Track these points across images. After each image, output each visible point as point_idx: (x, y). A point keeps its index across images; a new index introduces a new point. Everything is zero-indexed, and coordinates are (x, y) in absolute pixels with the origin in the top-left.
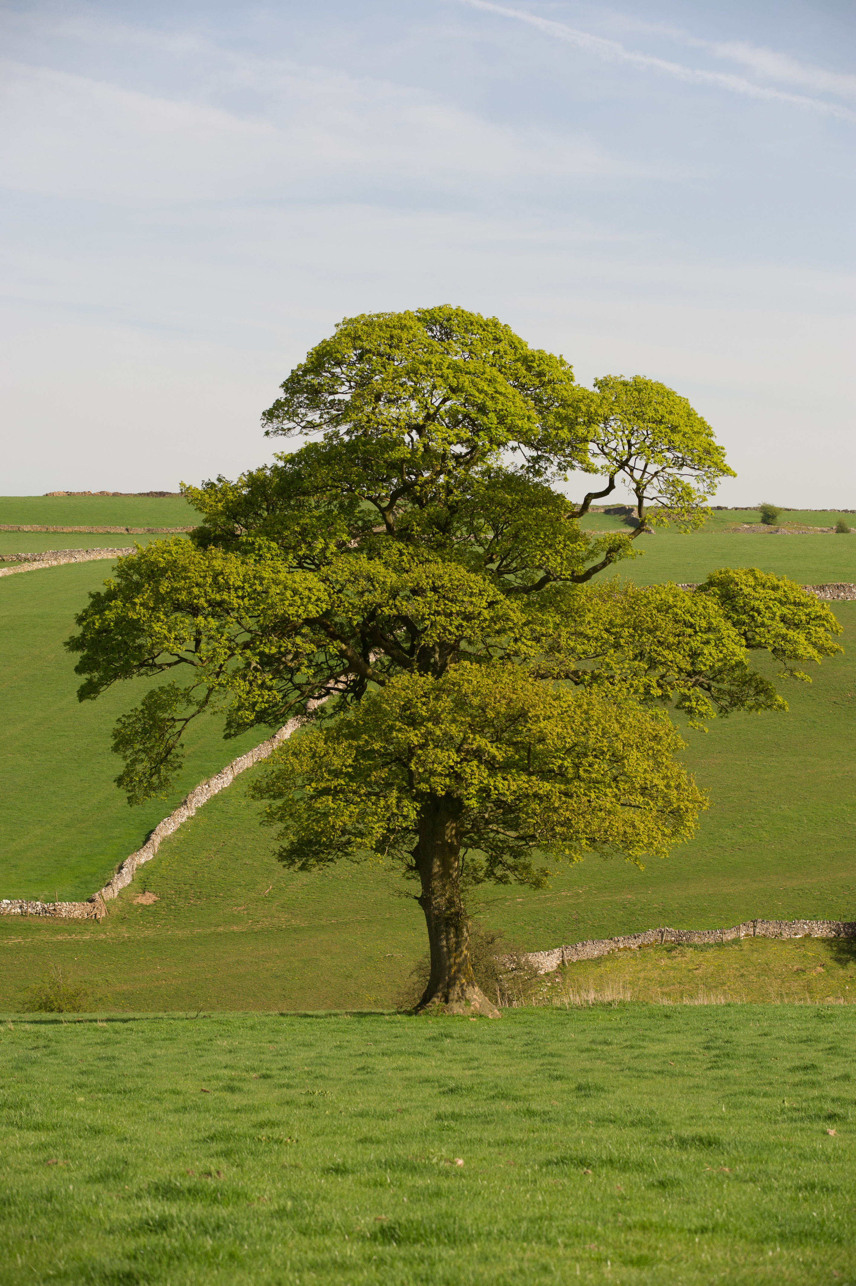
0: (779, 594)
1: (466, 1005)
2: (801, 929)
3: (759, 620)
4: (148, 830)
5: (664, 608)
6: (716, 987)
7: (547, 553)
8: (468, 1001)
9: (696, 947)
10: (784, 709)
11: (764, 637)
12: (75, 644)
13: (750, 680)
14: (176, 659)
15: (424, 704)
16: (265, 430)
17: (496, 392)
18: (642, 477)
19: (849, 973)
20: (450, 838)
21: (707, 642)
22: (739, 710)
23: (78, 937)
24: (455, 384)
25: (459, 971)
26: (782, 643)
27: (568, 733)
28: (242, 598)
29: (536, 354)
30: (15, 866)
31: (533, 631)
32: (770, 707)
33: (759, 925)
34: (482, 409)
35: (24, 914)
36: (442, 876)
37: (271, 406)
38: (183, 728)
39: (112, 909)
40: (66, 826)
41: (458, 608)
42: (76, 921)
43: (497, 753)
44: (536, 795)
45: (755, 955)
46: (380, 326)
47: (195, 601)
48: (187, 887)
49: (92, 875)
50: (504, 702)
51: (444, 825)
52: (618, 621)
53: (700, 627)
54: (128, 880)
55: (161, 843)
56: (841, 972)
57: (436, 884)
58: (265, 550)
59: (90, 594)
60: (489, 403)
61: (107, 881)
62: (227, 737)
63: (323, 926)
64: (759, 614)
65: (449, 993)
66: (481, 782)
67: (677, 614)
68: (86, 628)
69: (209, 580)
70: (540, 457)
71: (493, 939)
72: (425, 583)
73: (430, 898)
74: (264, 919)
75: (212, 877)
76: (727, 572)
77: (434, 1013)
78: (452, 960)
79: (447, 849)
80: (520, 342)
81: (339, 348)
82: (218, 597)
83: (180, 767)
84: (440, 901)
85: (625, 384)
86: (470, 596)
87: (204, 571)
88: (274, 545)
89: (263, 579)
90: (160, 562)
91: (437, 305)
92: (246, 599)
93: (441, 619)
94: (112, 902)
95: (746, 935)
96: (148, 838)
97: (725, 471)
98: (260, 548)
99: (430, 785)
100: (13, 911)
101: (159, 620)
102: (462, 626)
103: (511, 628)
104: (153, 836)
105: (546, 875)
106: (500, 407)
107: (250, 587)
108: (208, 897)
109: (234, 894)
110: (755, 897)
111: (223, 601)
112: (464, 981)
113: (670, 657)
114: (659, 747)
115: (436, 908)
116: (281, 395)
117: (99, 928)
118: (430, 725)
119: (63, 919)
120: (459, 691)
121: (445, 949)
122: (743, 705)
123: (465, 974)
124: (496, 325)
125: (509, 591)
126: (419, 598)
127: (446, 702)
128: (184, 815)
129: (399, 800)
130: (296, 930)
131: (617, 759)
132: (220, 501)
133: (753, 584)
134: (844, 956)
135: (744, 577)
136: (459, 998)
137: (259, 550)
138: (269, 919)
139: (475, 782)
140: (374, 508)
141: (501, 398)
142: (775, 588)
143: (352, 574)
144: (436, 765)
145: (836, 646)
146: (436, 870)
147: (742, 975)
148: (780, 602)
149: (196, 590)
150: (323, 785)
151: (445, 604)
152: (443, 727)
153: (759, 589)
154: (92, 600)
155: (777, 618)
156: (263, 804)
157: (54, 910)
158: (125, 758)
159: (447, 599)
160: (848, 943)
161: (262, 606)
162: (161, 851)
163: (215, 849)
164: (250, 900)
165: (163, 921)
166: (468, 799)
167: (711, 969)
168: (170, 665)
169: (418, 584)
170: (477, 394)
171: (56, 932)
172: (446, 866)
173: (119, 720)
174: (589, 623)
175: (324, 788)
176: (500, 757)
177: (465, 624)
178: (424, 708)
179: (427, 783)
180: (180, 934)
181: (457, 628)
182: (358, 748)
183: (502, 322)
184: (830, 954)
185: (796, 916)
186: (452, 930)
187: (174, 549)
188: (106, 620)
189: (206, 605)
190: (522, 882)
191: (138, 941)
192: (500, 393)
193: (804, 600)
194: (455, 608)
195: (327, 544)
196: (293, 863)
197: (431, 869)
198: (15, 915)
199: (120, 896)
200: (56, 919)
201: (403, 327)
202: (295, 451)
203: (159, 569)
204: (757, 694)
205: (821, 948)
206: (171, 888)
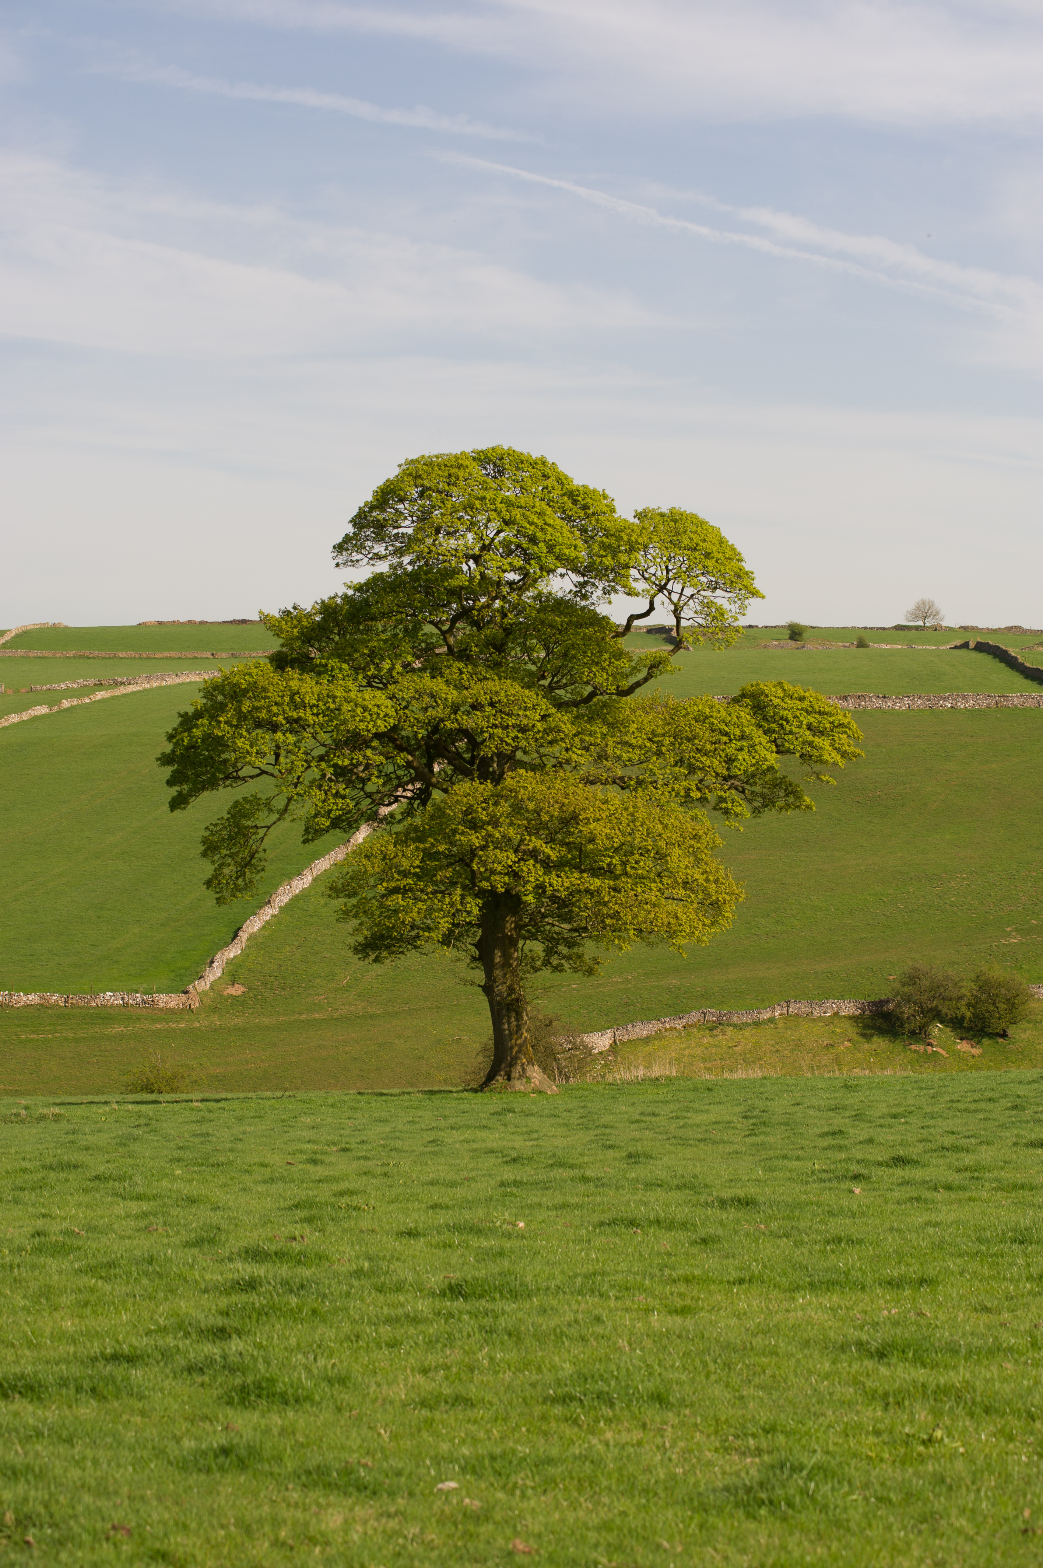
0: (805, 704)
1: (526, 1082)
2: (830, 1008)
3: (788, 728)
4: (236, 928)
5: (701, 719)
6: (753, 1062)
7: (594, 670)
8: (528, 1078)
9: (735, 1026)
10: (811, 809)
11: (792, 744)
12: (166, 760)
13: (780, 783)
14: (258, 771)
15: (484, 809)
16: (336, 562)
17: (545, 524)
18: (679, 599)
19: (873, 1047)
20: (510, 931)
21: (741, 749)
22: (770, 810)
23: (175, 1025)
24: (507, 518)
25: (519, 1051)
26: (809, 749)
27: (616, 834)
28: (317, 715)
29: (581, 489)
30: (116, 962)
31: (582, 741)
32: (798, 807)
33: (792, 1005)
34: (533, 540)
35: (125, 1005)
36: (503, 966)
37: (341, 540)
38: (265, 834)
39: (205, 1000)
40: (162, 925)
41: (513, 721)
42: (172, 1011)
43: (551, 853)
44: (587, 891)
45: (789, 1032)
46: (439, 465)
47: (274, 719)
48: (272, 979)
49: (186, 969)
50: (557, 806)
51: (504, 920)
52: (660, 731)
53: (734, 735)
54: (219, 973)
55: (248, 940)
56: (866, 1046)
57: (498, 973)
58: (337, 671)
59: (179, 713)
60: (539, 534)
61: (200, 974)
62: (305, 842)
63: (396, 1013)
64: (788, 722)
65: (511, 1071)
66: (538, 880)
67: (713, 724)
68: (176, 744)
69: (287, 699)
70: (586, 583)
71: (551, 1022)
72: (483, 699)
73: (492, 986)
74: (343, 1007)
75: (294, 969)
76: (758, 685)
77: (498, 1090)
78: (513, 1042)
79: (507, 941)
80: (566, 479)
81: (402, 486)
82: (295, 715)
83: (263, 870)
84: (501, 989)
85: (662, 515)
86: (525, 710)
87: (282, 691)
88: (345, 666)
89: (336, 697)
90: (241, 683)
91: (490, 446)
92: (320, 716)
93: (499, 731)
94: (204, 993)
95: (781, 1014)
96: (236, 935)
97: (754, 593)
98: (332, 670)
99: (491, 883)
100: (116, 1002)
101: (241, 736)
102: (517, 737)
103: (562, 739)
104: (240, 933)
105: (598, 963)
106: (549, 537)
107: (324, 705)
108: (292, 987)
109: (315, 985)
110: (788, 980)
111: (300, 718)
112: (524, 1060)
113: (708, 763)
114: (699, 845)
115: (498, 995)
116: (350, 529)
117: (193, 1017)
118: (490, 828)
119: (161, 1010)
120: (516, 797)
121: (507, 1032)
122: (774, 806)
123: (525, 1054)
124: (544, 463)
125: (560, 705)
126: (478, 713)
127: (505, 807)
128: (268, 913)
129: (463, 897)
130: (371, 1017)
131: (661, 857)
132: (295, 627)
133: (782, 695)
134: (869, 1032)
135: (774, 689)
136: (520, 1076)
138: (347, 1007)
139: (532, 879)
140: (436, 631)
141: (550, 529)
142: (802, 699)
143: (416, 691)
144: (495, 865)
145: (858, 751)
146: (497, 960)
147: (777, 1051)
148: (807, 711)
149: (275, 709)
150: (393, 884)
151: (502, 718)
152: (502, 830)
153: (787, 700)
154: (180, 718)
155: (804, 726)
156: (339, 903)
157: (153, 1001)
158: (213, 862)
159: (504, 713)
160: (872, 1020)
161: (335, 722)
162: (248, 947)
163: (297, 944)
164: (330, 989)
165: (251, 1010)
166: (525, 895)
167: (749, 1046)
168: (252, 777)
169: (477, 700)
170: (528, 526)
171: (154, 1021)
172: (507, 957)
173: (207, 828)
174: (633, 733)
175: (395, 888)
176: (554, 856)
177: (520, 735)
178: (484, 812)
179: (488, 881)
180: (266, 1021)
181: (513, 739)
182: (425, 849)
183: (550, 460)
184: (857, 1030)
185: (826, 996)
186: (513, 1014)
187: (254, 671)
188: (194, 737)
189: (284, 722)
190: (575, 970)
191: (229, 1028)
192: (549, 525)
193: (827, 709)
194: (511, 721)
195: (393, 665)
196: (368, 955)
197: (493, 959)
198: (117, 1006)
199: (211, 988)
200: (154, 1009)
201: (459, 467)
202: (363, 581)
203: (241, 690)
204: (787, 795)
205: (848, 1025)
206: (258, 980)
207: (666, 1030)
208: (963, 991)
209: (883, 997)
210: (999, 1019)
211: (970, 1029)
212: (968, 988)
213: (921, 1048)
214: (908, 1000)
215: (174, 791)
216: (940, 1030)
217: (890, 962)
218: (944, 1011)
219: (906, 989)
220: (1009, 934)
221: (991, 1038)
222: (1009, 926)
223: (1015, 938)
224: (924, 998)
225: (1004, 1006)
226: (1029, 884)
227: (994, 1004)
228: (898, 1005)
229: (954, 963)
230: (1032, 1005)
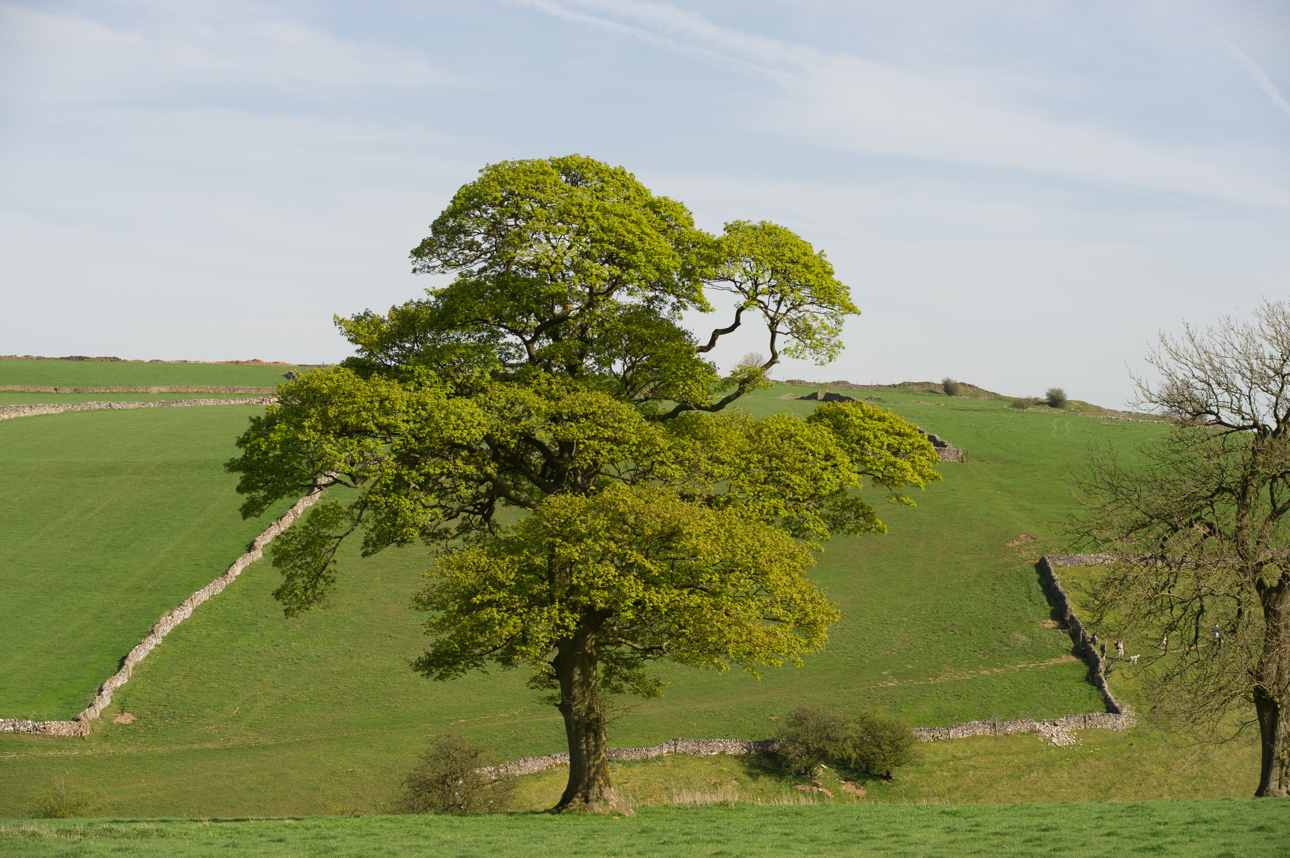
0: (886, 425)
1: (605, 804)
2: (716, 747)
3: (870, 448)
4: (121, 657)
5: (787, 436)
7: (689, 383)
8: (606, 801)
9: (624, 763)
10: (883, 532)
11: (875, 464)
12: (232, 466)
13: (852, 505)
14: (331, 480)
15: (582, 522)
16: (414, 267)
17: (643, 232)
19: (760, 786)
20: (589, 649)
21: (824, 469)
22: (838, 533)
23: (68, 753)
24: (606, 225)
25: (597, 772)
26: (892, 470)
27: (717, 550)
28: (408, 422)
29: (663, 200)
31: (676, 455)
32: (869, 530)
33: (679, 743)
34: (631, 249)
35: (16, 732)
36: (582, 685)
37: (418, 245)
38: (337, 545)
39: (95, 728)
40: (46, 652)
41: (609, 433)
42: (64, 739)
43: (652, 568)
44: (686, 608)
45: (677, 770)
46: (524, 172)
47: (364, 424)
48: (161, 708)
49: (75, 697)
50: (659, 520)
51: (585, 637)
52: (747, 448)
53: (819, 454)
54: (107, 701)
55: (134, 668)
56: (753, 785)
57: (576, 691)
58: (424, 378)
59: (250, 418)
60: (637, 243)
61: (89, 702)
62: (365, 555)
63: (289, 744)
64: (869, 443)
65: (588, 793)
66: (638, 596)
67: (799, 442)
68: (252, 450)
69: (377, 405)
72: (579, 410)
73: (570, 706)
74: (235, 737)
75: (183, 699)
77: (577, 812)
78: (591, 762)
79: (586, 660)
80: (645, 190)
81: (490, 191)
82: (386, 422)
84: (580, 708)
85: (755, 229)
86: (619, 422)
87: (369, 397)
88: (432, 373)
89: (427, 404)
90: (323, 389)
91: (569, 154)
92: (411, 423)
93: (595, 443)
94: (94, 722)
95: (668, 752)
96: (121, 664)
97: (851, 309)
98: (419, 375)
99: (590, 598)
100: (6, 729)
101: (330, 442)
102: (612, 450)
103: (657, 453)
104: (127, 662)
105: (659, 685)
106: (647, 246)
107: (414, 412)
108: (182, 717)
109: (205, 714)
110: (672, 718)
111: (390, 424)
112: (602, 782)
113: (797, 481)
114: (795, 564)
115: (575, 714)
116: (429, 235)
117: (84, 745)
118: (589, 541)
119: (52, 737)
120: (616, 510)
121: (585, 752)
122: (842, 529)
123: (603, 775)
124: (623, 173)
125: (652, 418)
126: (573, 424)
127: (601, 522)
128: (152, 643)
129: (561, 611)
130: (264, 747)
132: (372, 332)
133: (862, 415)
134: (755, 771)
135: (854, 409)
136: (598, 798)
137: (418, 377)
138: (239, 737)
139: (633, 595)
140: (519, 341)
141: (648, 239)
142: (880, 419)
143: (508, 400)
144: (596, 579)
145: (936, 474)
146: (576, 678)
148: (887, 432)
149: (364, 414)
150: (488, 597)
151: (598, 430)
152: (602, 543)
153: (867, 420)
154: (252, 424)
155: (885, 447)
157: (44, 728)
158: (283, 573)
159: (599, 425)
160: (758, 759)
161: (428, 429)
162: (134, 676)
163: (183, 673)
164: (220, 720)
165: (143, 739)
166: (623, 611)
167: (639, 783)
168: (326, 485)
169: (572, 412)
170: (627, 235)
171: (47, 748)
172: (586, 675)
173: (278, 537)
174: (723, 448)
175: (489, 601)
176: (655, 571)
177: (615, 448)
178: (584, 525)
179: (586, 595)
180: (159, 750)
181: (608, 452)
182: (519, 562)
183: (628, 172)
184: (743, 769)
185: (710, 736)
186: (592, 734)
187: (336, 377)
188: (272, 442)
189: (374, 428)
190: (636, 692)
191: (123, 756)
192: (646, 234)
193: (908, 431)
194: (608, 433)
195: (482, 373)
196: (431, 672)
197: (573, 677)
198: (8, 732)
199: (101, 716)
200: (45, 736)
201: (544, 173)
202: (446, 286)
203: (322, 395)
204: (857, 518)
205: (734, 764)
206: (147, 709)
207: (557, 766)
208: (849, 732)
209: (767, 738)
210: (885, 760)
211: (855, 770)
212: (854, 730)
213: (807, 788)
214: (793, 740)
215: (244, 498)
216: (824, 770)
217: (771, 703)
218: (831, 752)
219: (792, 730)
220: (886, 678)
221: (875, 780)
222: (886, 670)
223: (892, 681)
224: (810, 739)
225: (889, 748)
226: (902, 629)
227: (879, 746)
228: (783, 746)
229: (834, 705)
230: (915, 748)
